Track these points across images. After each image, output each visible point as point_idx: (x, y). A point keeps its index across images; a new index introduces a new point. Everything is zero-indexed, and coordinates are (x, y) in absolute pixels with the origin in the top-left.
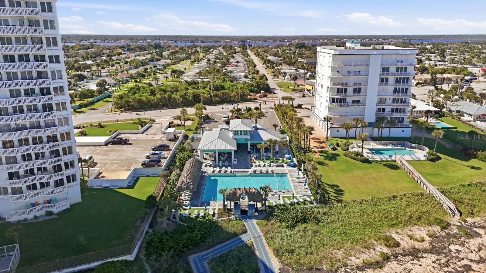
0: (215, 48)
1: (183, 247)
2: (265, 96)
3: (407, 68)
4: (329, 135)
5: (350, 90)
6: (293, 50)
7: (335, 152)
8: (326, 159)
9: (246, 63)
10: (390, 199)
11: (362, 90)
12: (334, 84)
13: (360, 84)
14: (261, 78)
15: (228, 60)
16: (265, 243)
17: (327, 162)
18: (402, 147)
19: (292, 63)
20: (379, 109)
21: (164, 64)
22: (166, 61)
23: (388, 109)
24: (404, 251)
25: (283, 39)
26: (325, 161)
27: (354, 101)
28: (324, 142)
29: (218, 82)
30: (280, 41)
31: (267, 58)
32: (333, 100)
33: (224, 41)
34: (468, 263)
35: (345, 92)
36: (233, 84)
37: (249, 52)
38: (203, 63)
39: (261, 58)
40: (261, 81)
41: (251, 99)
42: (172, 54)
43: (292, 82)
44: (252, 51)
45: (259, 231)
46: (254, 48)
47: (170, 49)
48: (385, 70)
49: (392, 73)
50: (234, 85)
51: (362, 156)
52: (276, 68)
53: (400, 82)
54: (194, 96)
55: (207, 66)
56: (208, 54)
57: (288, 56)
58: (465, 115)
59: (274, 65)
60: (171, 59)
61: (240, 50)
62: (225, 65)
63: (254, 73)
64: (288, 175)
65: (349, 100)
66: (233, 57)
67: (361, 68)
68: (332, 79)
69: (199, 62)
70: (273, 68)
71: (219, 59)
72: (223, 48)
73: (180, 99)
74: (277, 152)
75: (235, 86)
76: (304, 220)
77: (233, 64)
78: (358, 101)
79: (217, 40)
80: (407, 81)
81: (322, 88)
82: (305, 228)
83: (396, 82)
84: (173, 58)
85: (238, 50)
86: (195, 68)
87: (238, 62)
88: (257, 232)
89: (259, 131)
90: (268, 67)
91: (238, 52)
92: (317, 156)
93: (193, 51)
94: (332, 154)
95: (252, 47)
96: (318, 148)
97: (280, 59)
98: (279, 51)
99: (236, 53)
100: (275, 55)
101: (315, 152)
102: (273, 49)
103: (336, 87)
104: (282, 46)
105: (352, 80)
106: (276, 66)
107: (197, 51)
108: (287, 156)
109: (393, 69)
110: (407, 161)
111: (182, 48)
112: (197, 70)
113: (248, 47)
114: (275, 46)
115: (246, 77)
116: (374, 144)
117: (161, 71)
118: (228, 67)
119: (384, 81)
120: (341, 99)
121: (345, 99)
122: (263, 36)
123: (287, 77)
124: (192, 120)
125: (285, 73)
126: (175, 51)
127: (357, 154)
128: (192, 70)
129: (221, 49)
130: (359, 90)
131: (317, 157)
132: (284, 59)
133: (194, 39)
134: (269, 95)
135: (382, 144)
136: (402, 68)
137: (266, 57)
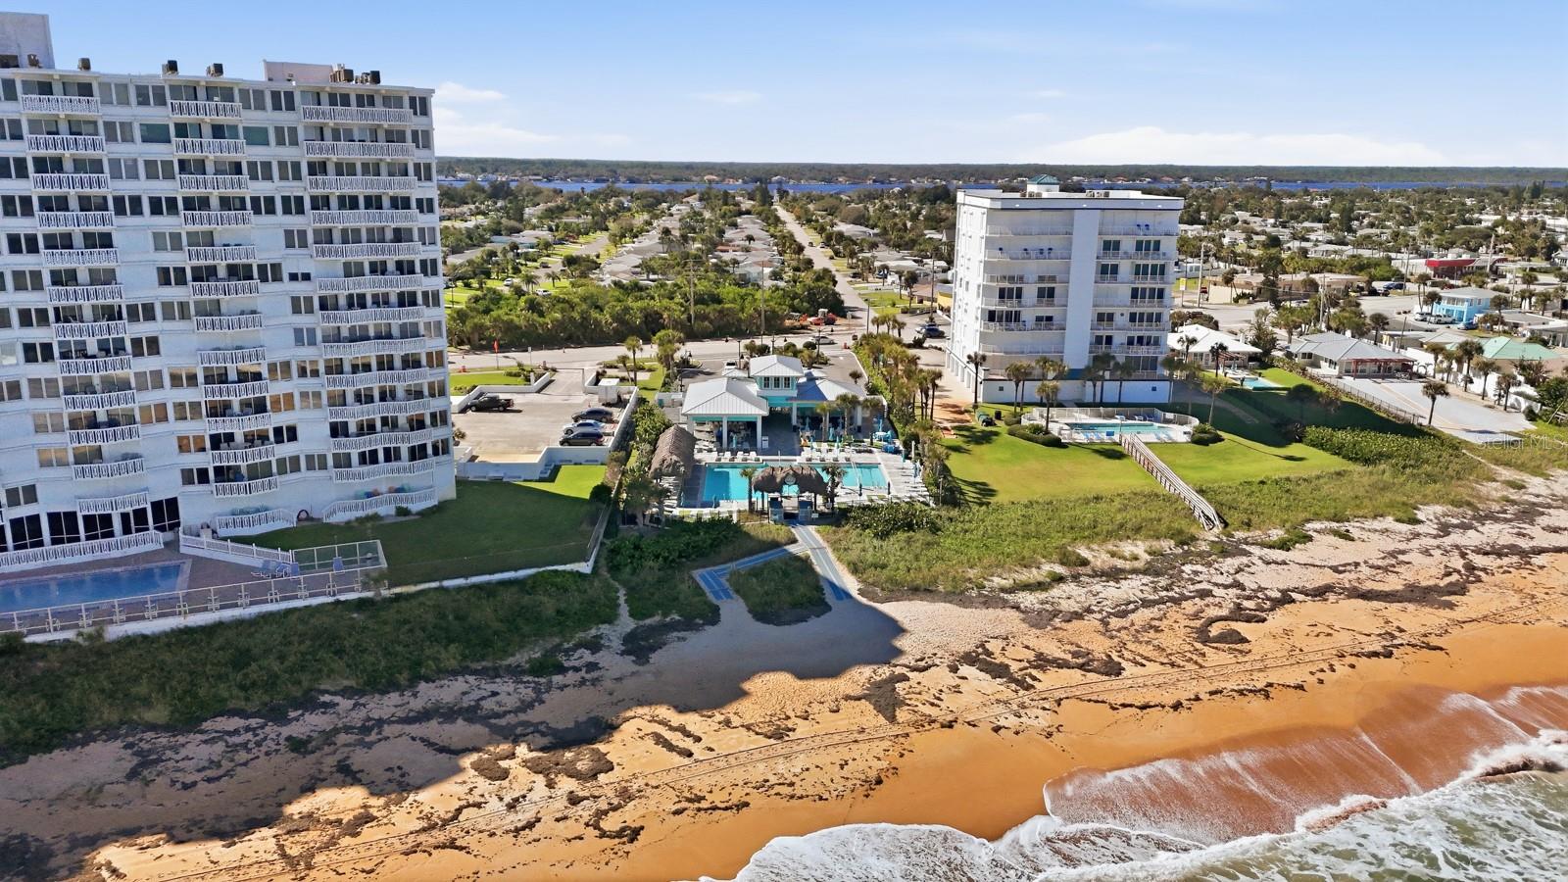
0: (676, 198)
1: (680, 556)
2: (830, 322)
3: (1159, 242)
4: (980, 400)
5: (1030, 291)
6: (913, 208)
7: (989, 429)
8: (968, 442)
9: (772, 241)
10: (1087, 501)
11: (1057, 292)
12: (992, 279)
13: (1053, 279)
14: (819, 278)
15: (721, 233)
16: (832, 556)
17: (971, 447)
18: (1145, 420)
19: (907, 244)
20: (1099, 340)
21: (535, 241)
22: (538, 232)
23: (1120, 338)
24: (1094, 571)
25: (885, 174)
26: (965, 446)
27: (1039, 319)
28: (966, 411)
29: (703, 287)
30: (875, 181)
31: (836, 229)
32: (992, 316)
33: (698, 179)
34: (1210, 587)
35: (1019, 296)
36: (744, 291)
37: (782, 213)
38: (650, 241)
39: (815, 229)
40: (820, 284)
41: (795, 328)
42: (550, 213)
43: (903, 292)
44: (789, 208)
45: (821, 541)
46: (795, 199)
47: (537, 200)
48: (1112, 246)
49: (1125, 253)
50: (746, 294)
51: (1047, 432)
52: (861, 256)
53: (1145, 273)
54: (646, 317)
55: (660, 248)
56: (657, 217)
57: (896, 224)
58: (1323, 363)
59: (856, 247)
60: (551, 230)
61: (754, 206)
62: (713, 246)
63: (797, 269)
64: (882, 466)
65: (1028, 315)
66: (735, 225)
67: (1055, 242)
68: (988, 266)
69: (637, 237)
70: (852, 255)
71: (693, 230)
72: (700, 200)
73: (611, 324)
74: (859, 428)
75: (750, 298)
76: (910, 527)
77: (737, 243)
78: (1049, 319)
79: (677, 174)
80: (1162, 273)
81: (967, 289)
82: (910, 538)
83: (1137, 273)
84: (557, 226)
85: (747, 204)
86: (629, 252)
87: (750, 238)
88: (817, 542)
89: (817, 382)
90: (837, 253)
91: (748, 212)
92: (947, 437)
93: (612, 205)
94: (983, 432)
95: (790, 198)
96: (953, 422)
97: (871, 232)
98: (871, 209)
99: (740, 213)
100: (860, 220)
101: (946, 429)
102: (853, 205)
103: (995, 284)
104: (880, 196)
105: (1033, 268)
106: (862, 251)
107: (621, 208)
108: (880, 434)
109: (1128, 244)
110: (1146, 444)
111: (576, 198)
112: (637, 260)
113: (776, 198)
114: (859, 197)
115: (776, 276)
116: (1083, 416)
117: (529, 260)
118: (722, 251)
119: (1108, 272)
120: (1009, 315)
121: (1018, 314)
122: (823, 165)
123: (890, 279)
124: (650, 370)
125: (885, 267)
126: (558, 207)
127: (1037, 429)
128: (619, 259)
129: (693, 201)
130: (1051, 293)
131: (951, 438)
132: (885, 232)
133: (609, 173)
134: (839, 321)
135: (1099, 416)
136: (1148, 242)
137: (832, 226)
